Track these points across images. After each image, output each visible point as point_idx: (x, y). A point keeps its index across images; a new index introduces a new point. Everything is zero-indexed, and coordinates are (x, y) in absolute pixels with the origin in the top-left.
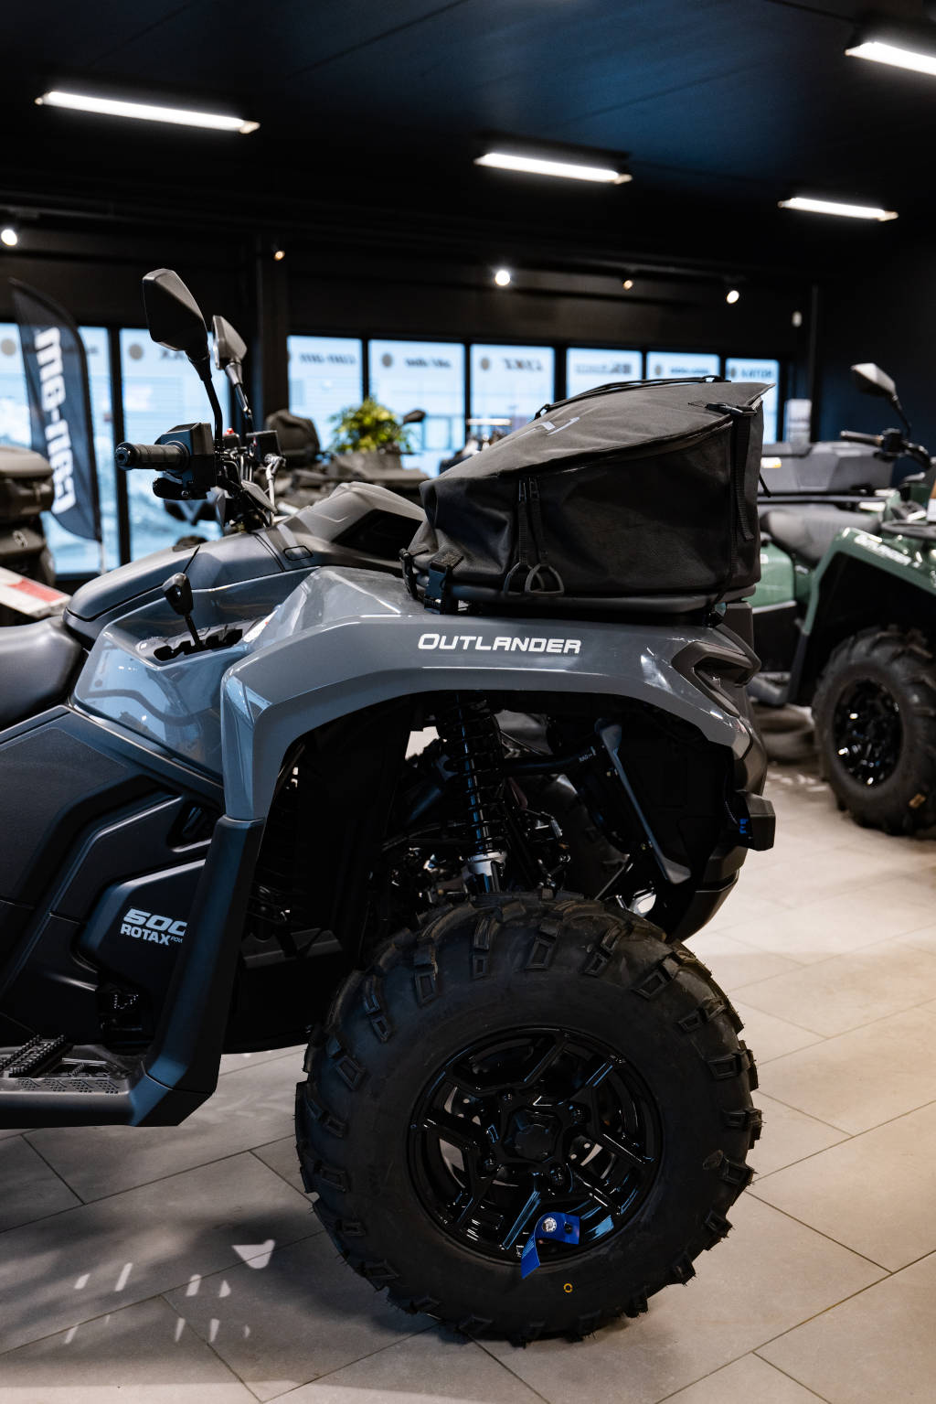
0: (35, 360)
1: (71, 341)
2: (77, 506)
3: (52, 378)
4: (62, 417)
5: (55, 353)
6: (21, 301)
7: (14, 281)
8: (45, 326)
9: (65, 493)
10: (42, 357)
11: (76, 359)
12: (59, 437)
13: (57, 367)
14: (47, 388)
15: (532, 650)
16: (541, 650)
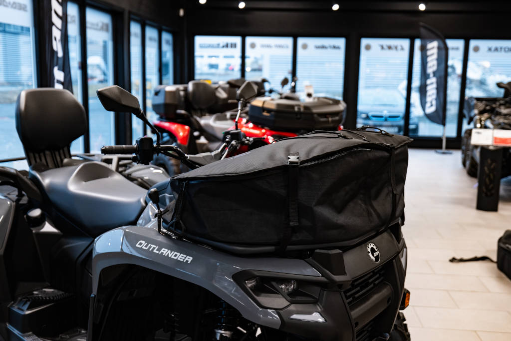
0: (426, 54)
1: (442, 45)
2: (437, 111)
3: (432, 60)
4: (434, 76)
5: (435, 51)
6: (423, 31)
7: (421, 24)
8: (432, 40)
9: (432, 105)
10: (429, 53)
11: (443, 52)
12: (432, 84)
13: (435, 56)
14: (429, 65)
15: (173, 257)
16: (176, 258)
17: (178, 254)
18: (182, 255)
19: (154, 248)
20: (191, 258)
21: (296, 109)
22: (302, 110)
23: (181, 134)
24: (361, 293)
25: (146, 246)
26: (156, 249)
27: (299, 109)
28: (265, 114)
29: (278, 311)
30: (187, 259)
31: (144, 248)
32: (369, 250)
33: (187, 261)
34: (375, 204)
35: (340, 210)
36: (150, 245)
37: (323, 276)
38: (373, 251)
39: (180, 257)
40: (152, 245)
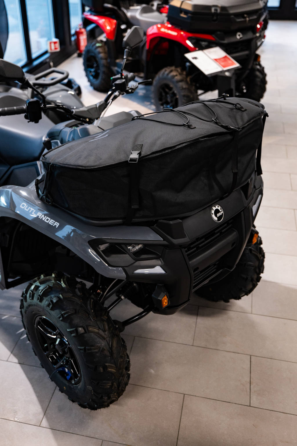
15: (45, 221)
16: (47, 222)
17: (49, 219)
18: (52, 220)
19: (32, 211)
20: (59, 224)
21: (213, 10)
22: (219, 11)
23: (108, 28)
24: (206, 242)
25: (27, 208)
26: (34, 212)
27: (216, 10)
28: (182, 15)
29: (124, 268)
30: (55, 224)
31: (25, 209)
32: (213, 212)
33: (55, 226)
34: (219, 177)
35: (179, 191)
36: (30, 207)
37: (164, 240)
38: (217, 211)
39: (51, 221)
40: (31, 208)
